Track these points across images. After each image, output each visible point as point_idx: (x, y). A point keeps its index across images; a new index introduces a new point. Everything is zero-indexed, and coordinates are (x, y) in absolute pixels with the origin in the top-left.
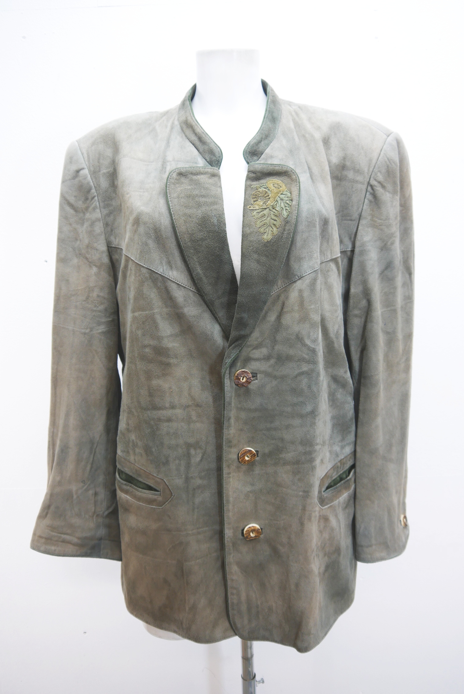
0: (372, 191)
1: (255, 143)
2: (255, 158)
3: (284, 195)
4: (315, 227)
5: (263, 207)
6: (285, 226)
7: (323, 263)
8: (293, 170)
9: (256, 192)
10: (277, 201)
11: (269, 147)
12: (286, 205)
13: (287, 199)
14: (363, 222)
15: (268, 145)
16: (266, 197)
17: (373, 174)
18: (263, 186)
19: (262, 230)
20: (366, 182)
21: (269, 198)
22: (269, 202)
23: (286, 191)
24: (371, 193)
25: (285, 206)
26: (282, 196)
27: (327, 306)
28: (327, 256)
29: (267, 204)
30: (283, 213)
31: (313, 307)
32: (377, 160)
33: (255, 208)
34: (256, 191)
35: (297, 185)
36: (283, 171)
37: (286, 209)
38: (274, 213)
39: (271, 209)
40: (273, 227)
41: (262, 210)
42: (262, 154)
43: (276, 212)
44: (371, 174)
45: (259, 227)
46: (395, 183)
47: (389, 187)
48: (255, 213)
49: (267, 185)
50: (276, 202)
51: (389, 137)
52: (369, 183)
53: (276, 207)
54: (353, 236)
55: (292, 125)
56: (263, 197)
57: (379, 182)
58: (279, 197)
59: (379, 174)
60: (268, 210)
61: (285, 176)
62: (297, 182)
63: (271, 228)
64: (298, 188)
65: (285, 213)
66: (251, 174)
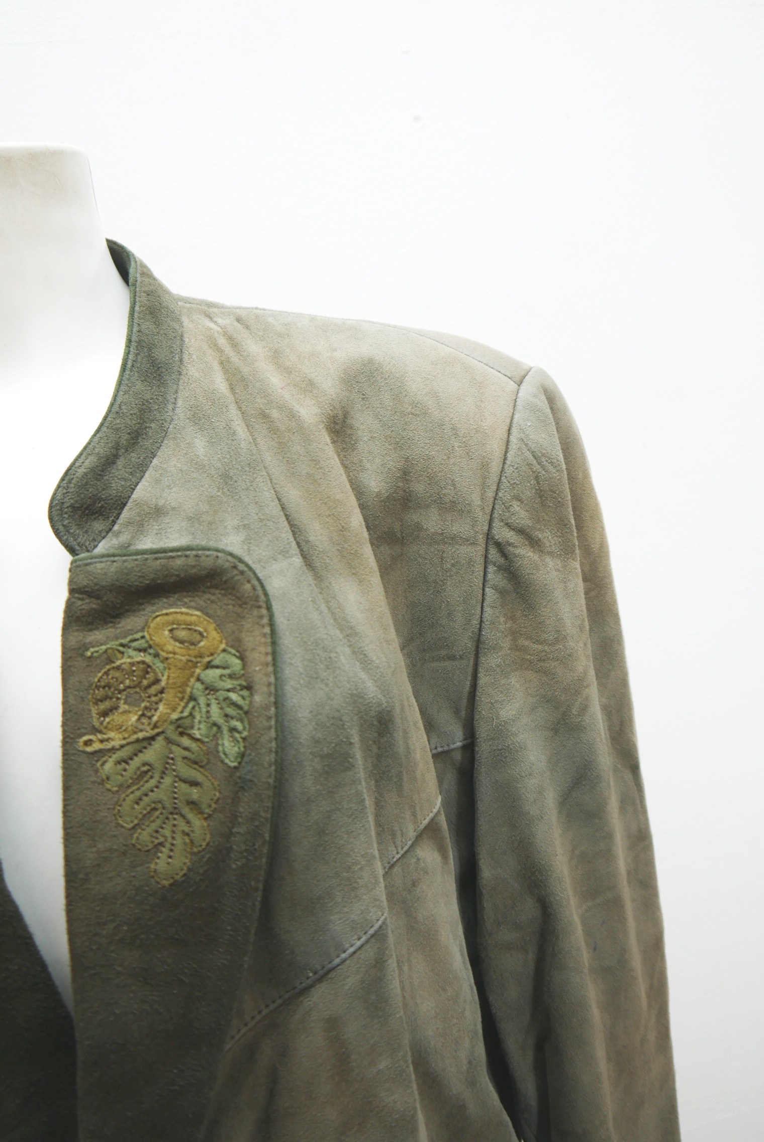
0: (502, 561)
1: (92, 470)
2: (98, 525)
3: (217, 667)
4: (351, 767)
5: (141, 735)
6: (236, 800)
7: (392, 866)
8: (241, 561)
9: (107, 673)
10: (192, 698)
11: (147, 475)
12: (230, 711)
13: (229, 684)
14: (490, 660)
15: (141, 469)
16: (149, 686)
17: (497, 507)
18: (134, 644)
19: (144, 836)
20: (481, 536)
21: (162, 692)
22: (161, 707)
23: (224, 650)
24: (500, 568)
25: (226, 716)
26: (212, 674)
27: (427, 1006)
28: (402, 835)
29: (155, 719)
30: (220, 748)
31: (383, 1064)
32: (504, 463)
33: (109, 745)
34: (108, 667)
35: (261, 617)
36: (204, 573)
37: (233, 730)
38: (186, 753)
39: (174, 736)
40: (190, 816)
41: (137, 746)
42: (124, 505)
43: (194, 746)
44: (491, 507)
45: (131, 825)
46: (562, 523)
47: (548, 537)
48: (109, 767)
49: (148, 637)
50: (191, 705)
51: (523, 387)
52: (489, 536)
53: (192, 727)
54: (464, 703)
55: (220, 384)
56: (138, 690)
57: (521, 531)
58: (198, 679)
59: (516, 507)
60: (159, 744)
61: (212, 591)
62: (260, 607)
63: (181, 819)
64: (267, 630)
65: (229, 747)
66: (80, 603)
